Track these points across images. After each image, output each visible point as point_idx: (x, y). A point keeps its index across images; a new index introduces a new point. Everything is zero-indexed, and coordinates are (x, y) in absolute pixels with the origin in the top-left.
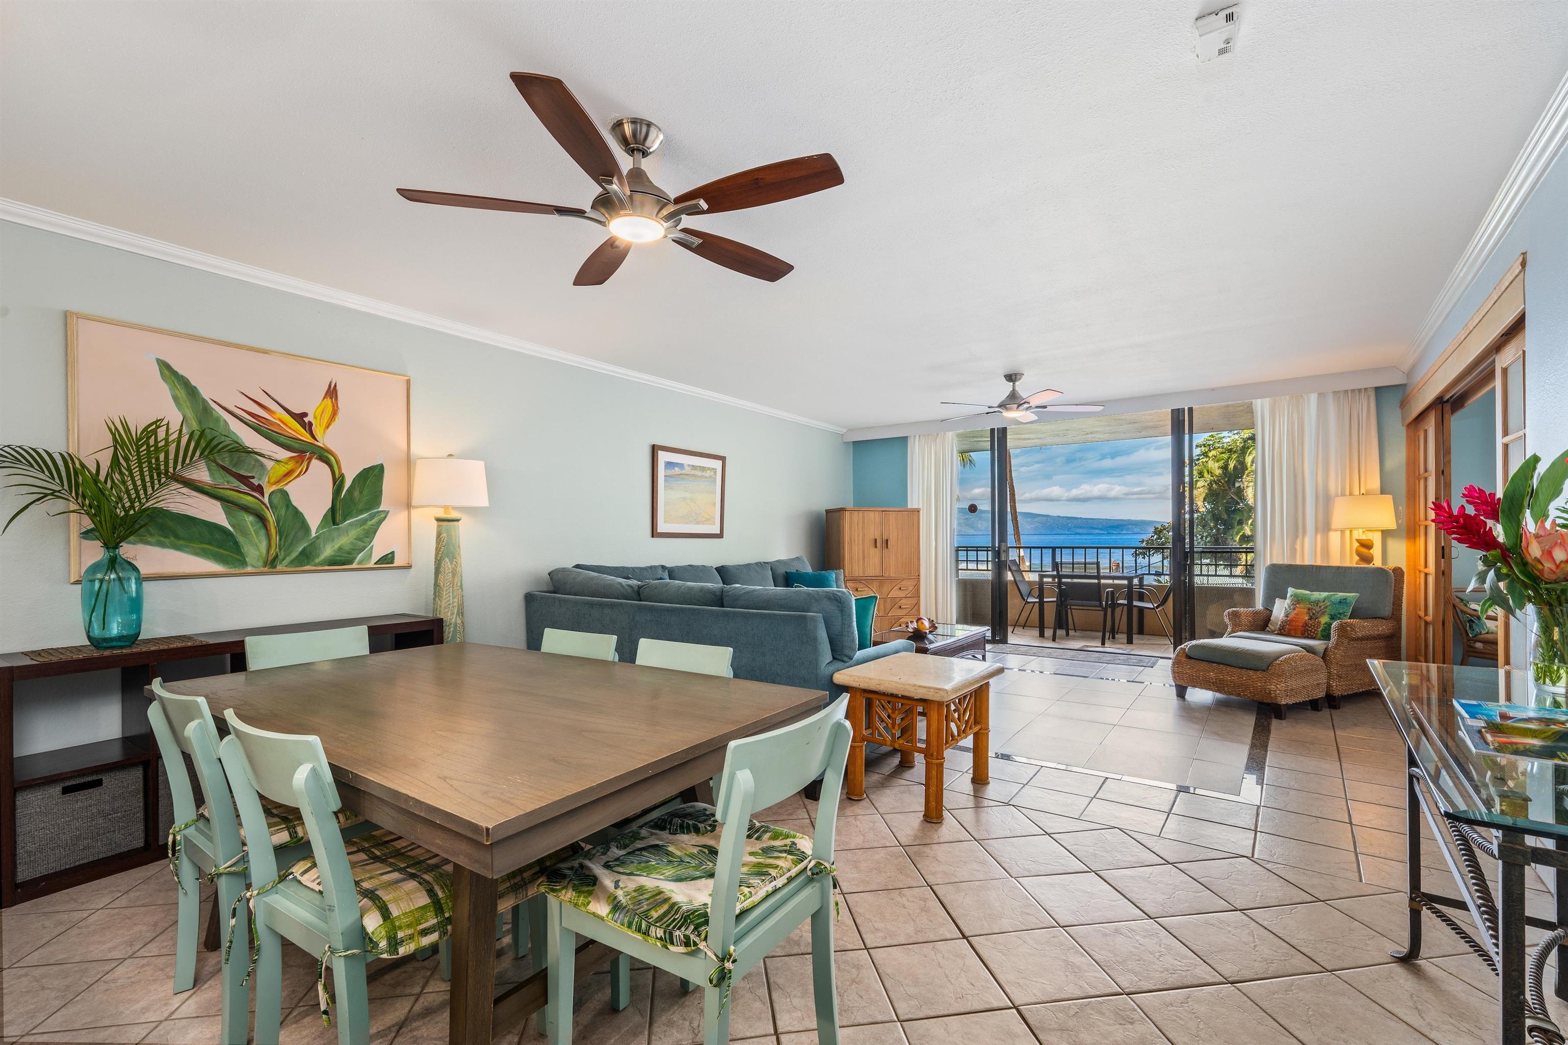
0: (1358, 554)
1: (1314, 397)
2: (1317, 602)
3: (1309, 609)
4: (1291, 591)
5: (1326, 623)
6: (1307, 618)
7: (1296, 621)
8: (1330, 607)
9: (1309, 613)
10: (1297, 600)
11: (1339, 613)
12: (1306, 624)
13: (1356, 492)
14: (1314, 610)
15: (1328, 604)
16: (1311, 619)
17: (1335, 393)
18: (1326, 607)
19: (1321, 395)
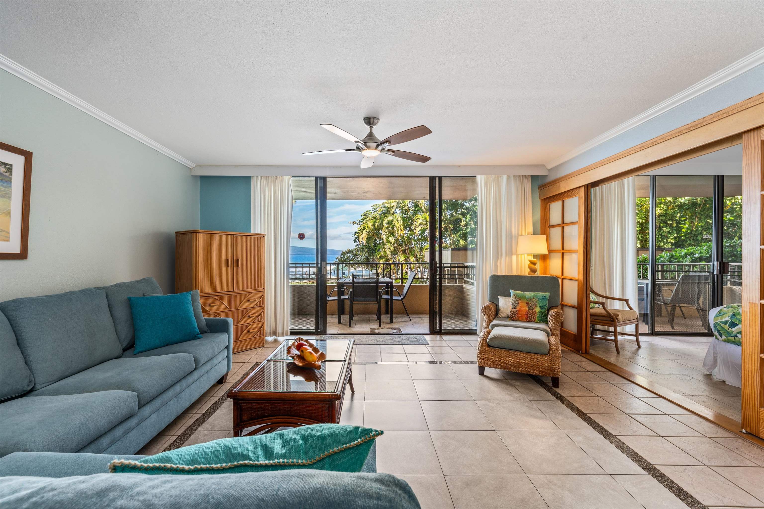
0: (530, 268)
1: (505, 177)
2: (530, 299)
3: (527, 303)
4: (512, 292)
5: (539, 312)
6: (527, 309)
7: (522, 311)
8: (538, 302)
9: (528, 306)
10: (518, 299)
11: (544, 305)
12: (527, 313)
13: (524, 234)
14: (530, 304)
15: (537, 300)
16: (530, 309)
17: (515, 177)
18: (536, 302)
19: (508, 177)
